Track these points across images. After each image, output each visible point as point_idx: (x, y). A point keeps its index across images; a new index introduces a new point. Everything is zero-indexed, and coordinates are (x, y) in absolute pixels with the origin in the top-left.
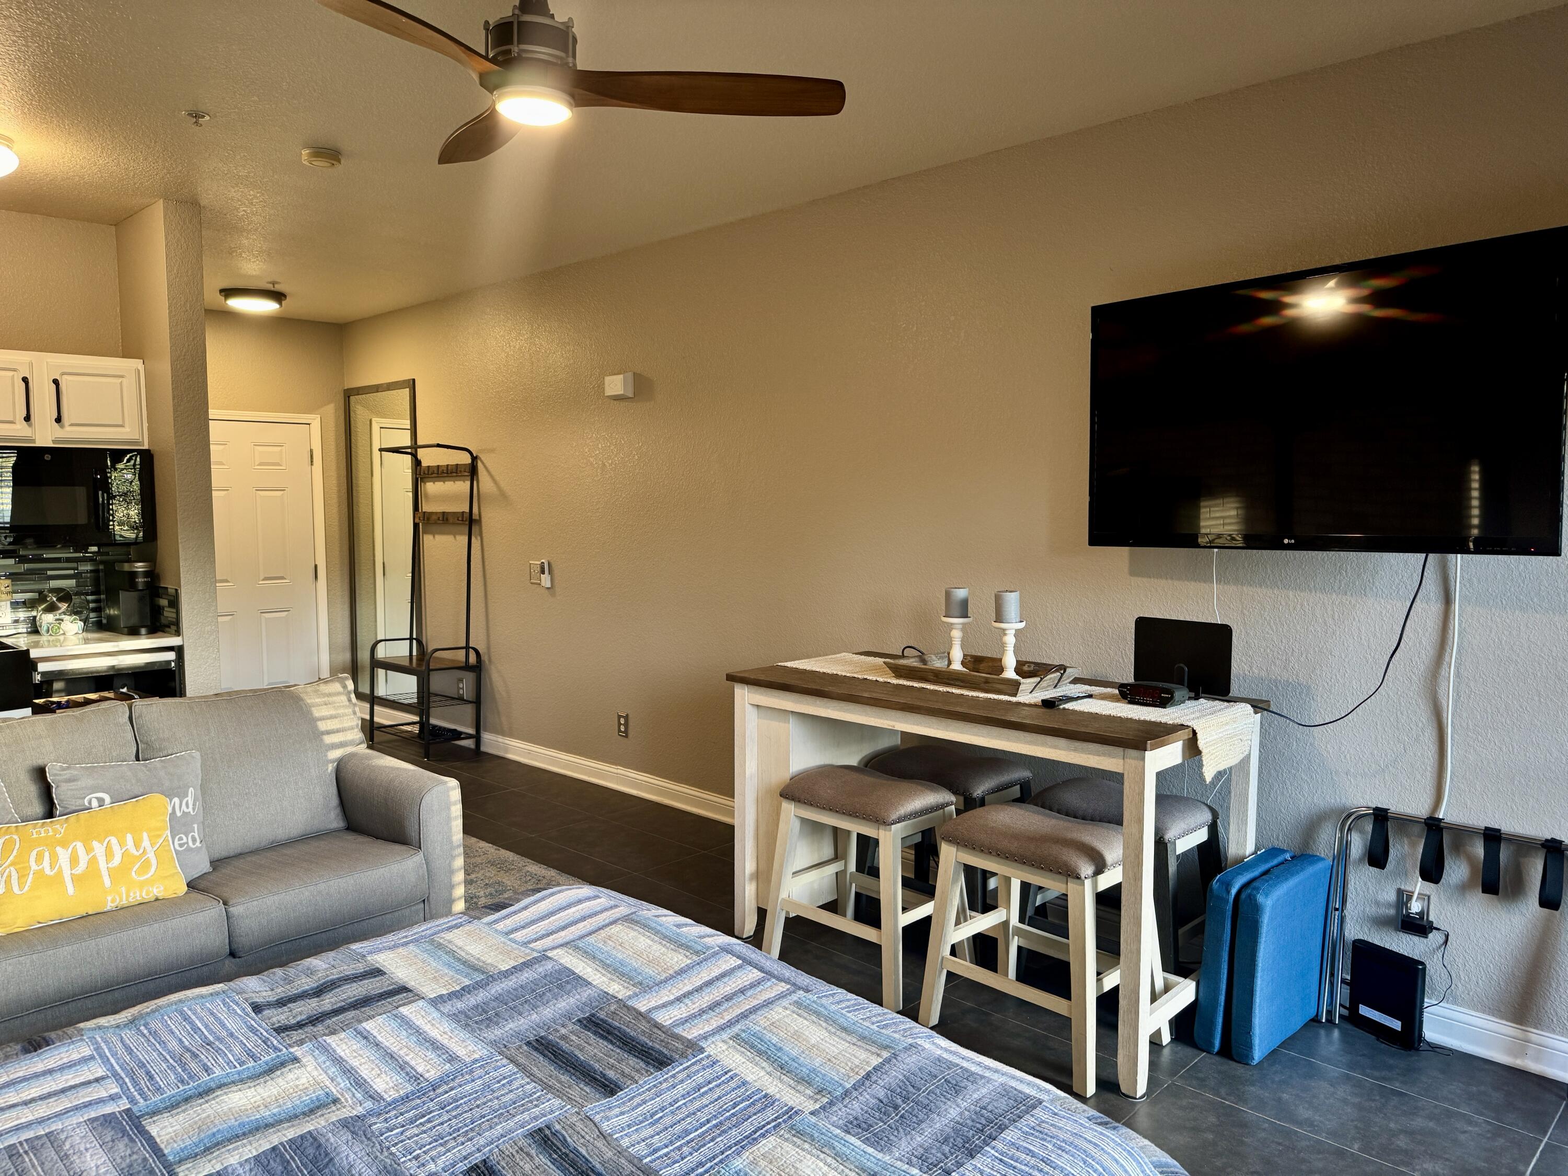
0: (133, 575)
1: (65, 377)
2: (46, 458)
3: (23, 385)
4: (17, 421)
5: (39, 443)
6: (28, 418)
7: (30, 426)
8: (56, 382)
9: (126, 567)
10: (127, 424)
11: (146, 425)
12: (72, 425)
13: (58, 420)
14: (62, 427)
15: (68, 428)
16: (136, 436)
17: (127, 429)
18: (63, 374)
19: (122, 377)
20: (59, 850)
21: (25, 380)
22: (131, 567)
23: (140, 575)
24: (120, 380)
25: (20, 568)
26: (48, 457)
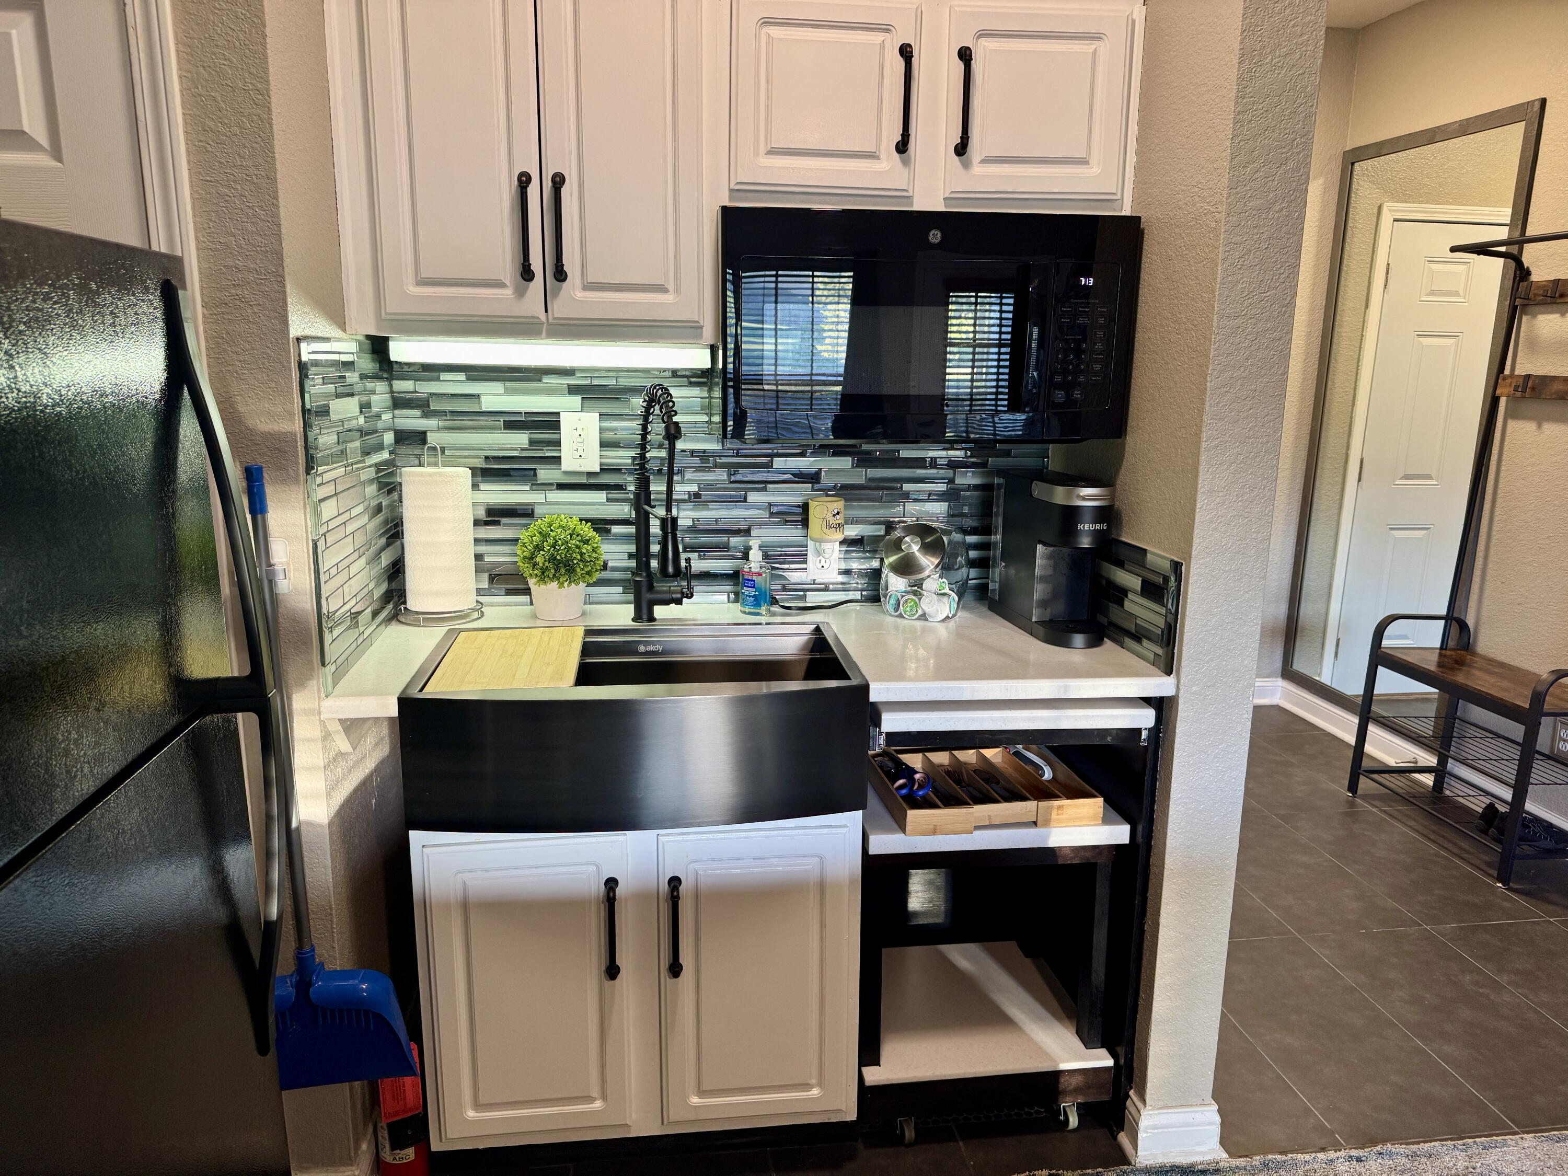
0: (1071, 514)
1: (983, 41)
2: (931, 238)
3: (900, 63)
4: (883, 155)
5: (919, 205)
6: (902, 147)
7: (906, 163)
8: (965, 55)
9: (1059, 495)
10: (1094, 160)
11: (1132, 158)
12: (987, 161)
13: (961, 149)
14: (966, 165)
15: (978, 169)
16: (1108, 186)
17: (1094, 170)
18: (982, 34)
19: (1097, 37)
21: (906, 52)
22: (1069, 496)
23: (1087, 516)
24: (1093, 46)
25: (860, 476)
26: (935, 236)
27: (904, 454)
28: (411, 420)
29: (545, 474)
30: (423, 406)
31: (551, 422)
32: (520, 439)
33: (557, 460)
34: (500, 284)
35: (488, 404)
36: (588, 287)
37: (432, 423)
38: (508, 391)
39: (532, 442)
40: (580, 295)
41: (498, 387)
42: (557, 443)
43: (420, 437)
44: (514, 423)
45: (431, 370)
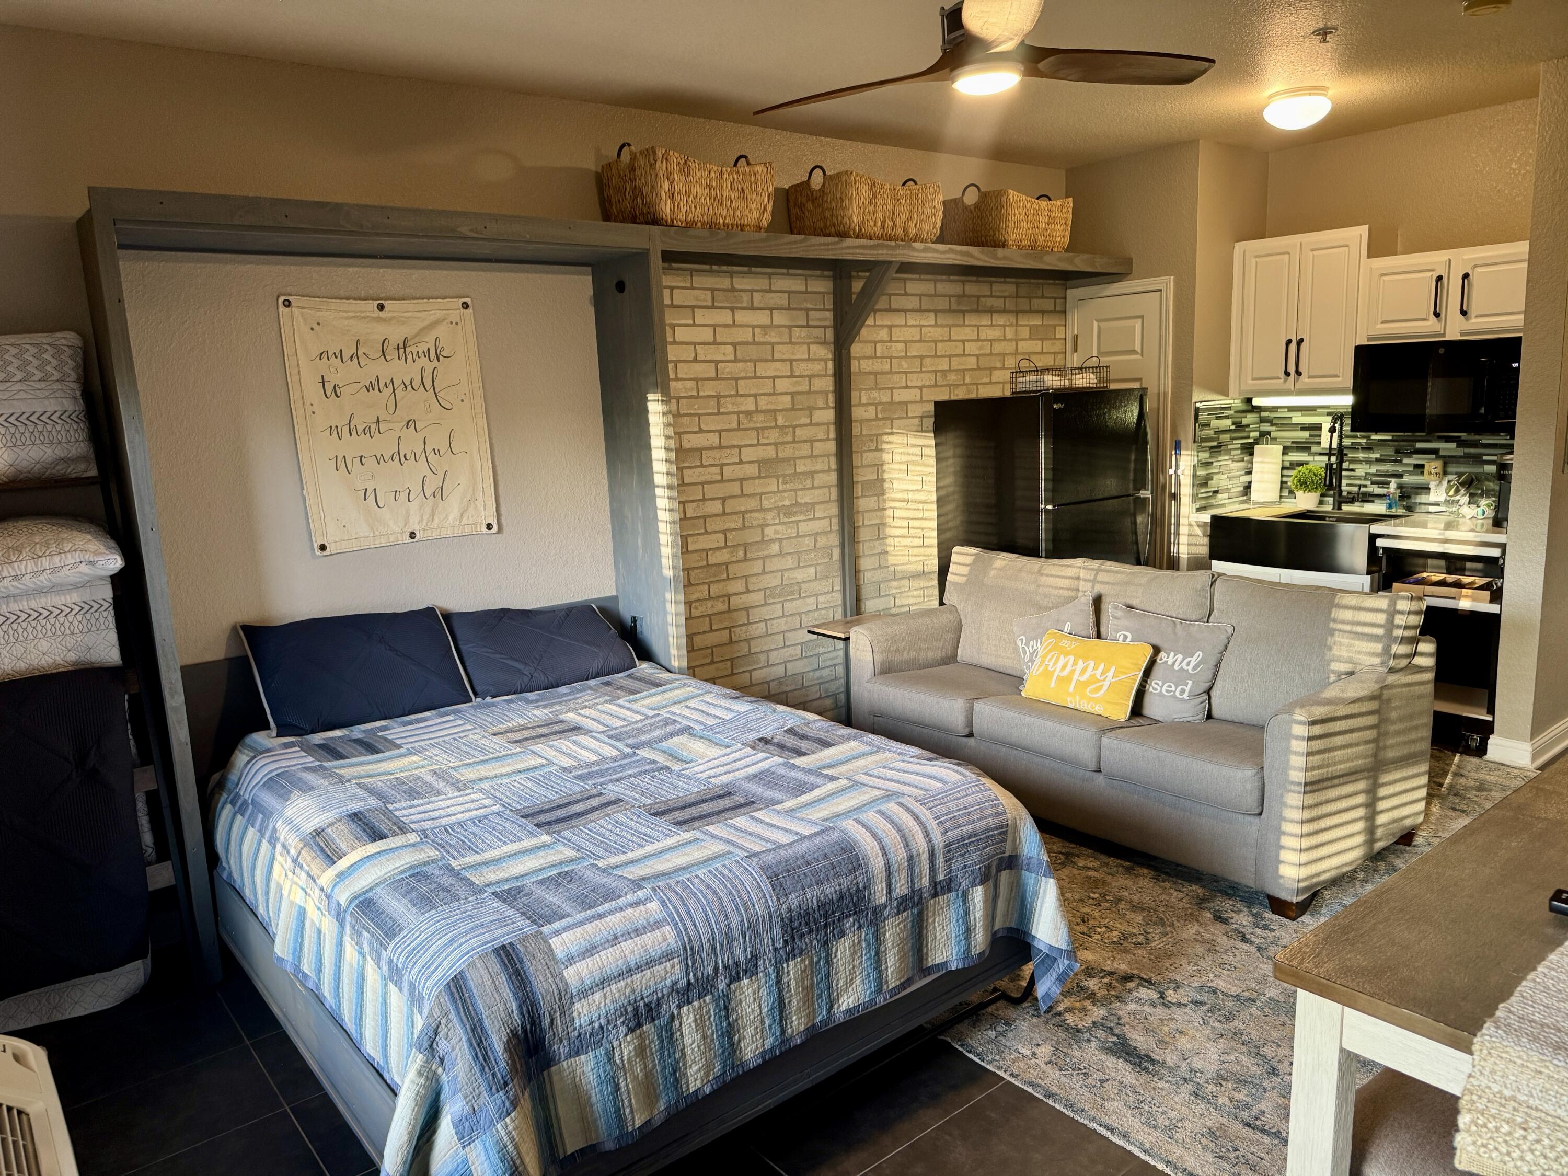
1: (1476, 269)
4: (1430, 318)
5: (1448, 337)
6: (1438, 315)
7: (1440, 321)
8: (1467, 276)
12: (1477, 316)
13: (1465, 313)
14: (1468, 319)
15: (1471, 322)
18: (1475, 267)
20: (1062, 657)
21: (1439, 278)
25: (1460, 452)
26: (1442, 351)
27: (1483, 442)
28: (1266, 427)
29: (1314, 449)
30: (1270, 422)
31: (1318, 427)
32: (1306, 434)
33: (1319, 443)
34: (1279, 378)
35: (1294, 421)
36: (1309, 377)
37: (1274, 428)
38: (1303, 415)
39: (1310, 436)
40: (1306, 380)
41: (1299, 414)
42: (1320, 436)
43: (1269, 433)
44: (1304, 428)
45: (1275, 409)
